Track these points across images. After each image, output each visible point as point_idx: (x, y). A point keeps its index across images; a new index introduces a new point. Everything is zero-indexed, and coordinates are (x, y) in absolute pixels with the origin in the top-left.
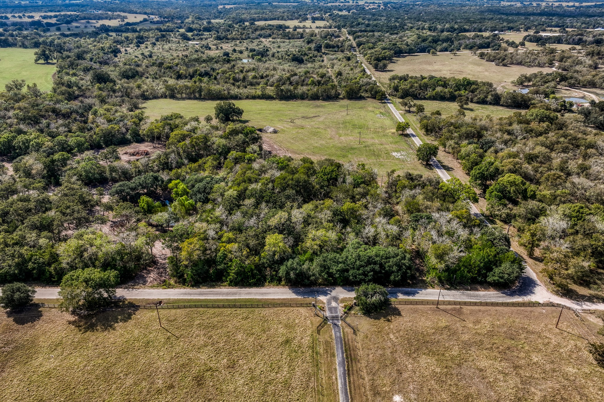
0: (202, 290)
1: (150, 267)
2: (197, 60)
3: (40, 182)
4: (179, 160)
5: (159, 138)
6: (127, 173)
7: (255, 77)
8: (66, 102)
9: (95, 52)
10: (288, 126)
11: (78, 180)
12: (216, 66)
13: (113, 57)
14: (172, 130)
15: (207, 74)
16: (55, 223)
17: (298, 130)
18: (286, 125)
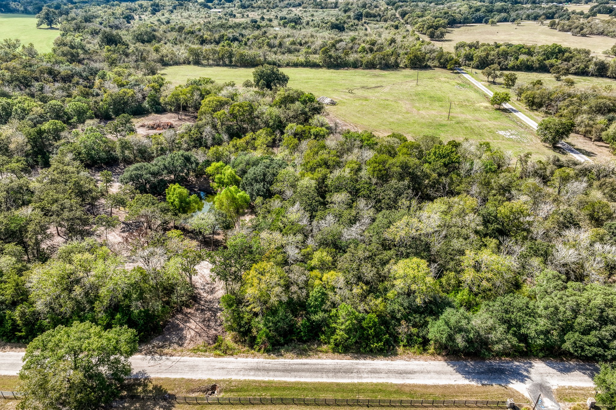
0: (288, 361)
1: (188, 306)
2: (222, 26)
3: (18, 161)
4: (217, 135)
5: (185, 108)
6: (145, 152)
7: (293, 43)
8: (68, 63)
9: (104, 17)
10: (347, 98)
11: (74, 159)
12: (244, 32)
13: (126, 22)
14: (202, 97)
15: (235, 39)
16: (31, 227)
17: (360, 102)
18: (344, 96)
